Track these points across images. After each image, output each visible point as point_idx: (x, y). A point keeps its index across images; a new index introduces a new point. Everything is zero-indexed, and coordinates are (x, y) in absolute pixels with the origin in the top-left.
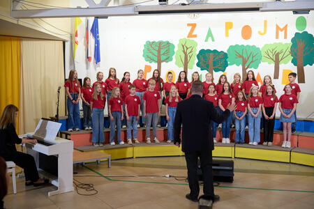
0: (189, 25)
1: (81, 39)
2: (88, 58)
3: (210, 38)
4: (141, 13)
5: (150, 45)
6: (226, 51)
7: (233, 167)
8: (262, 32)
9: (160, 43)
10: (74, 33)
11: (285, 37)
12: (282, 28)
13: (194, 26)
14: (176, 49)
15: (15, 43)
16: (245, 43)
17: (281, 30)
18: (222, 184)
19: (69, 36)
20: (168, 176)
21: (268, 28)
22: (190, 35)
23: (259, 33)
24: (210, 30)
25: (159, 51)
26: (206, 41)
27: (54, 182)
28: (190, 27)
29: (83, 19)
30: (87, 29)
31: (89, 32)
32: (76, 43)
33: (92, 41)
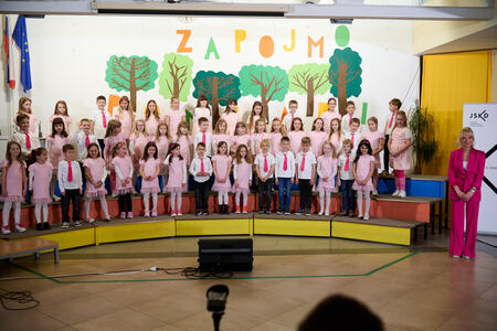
0: (179, 32)
2: (9, 81)
3: (212, 54)
4: (101, 11)
5: (117, 63)
6: (237, 75)
7: (251, 248)
8: (289, 47)
9: (134, 59)
11: (321, 56)
12: (316, 41)
13: (187, 34)
14: (160, 70)
16: (265, 62)
17: (316, 45)
18: (236, 275)
20: (154, 268)
21: (296, 41)
22: (182, 48)
23: (285, 47)
24: (212, 42)
25: (132, 73)
26: (207, 58)
28: (182, 35)
30: (6, 32)
31: (10, 38)
33: (15, 53)
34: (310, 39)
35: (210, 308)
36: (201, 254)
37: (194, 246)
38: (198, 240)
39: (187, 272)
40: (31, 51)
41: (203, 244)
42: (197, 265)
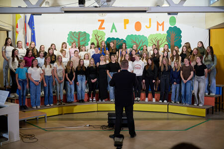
0: (99, 21)
2: (26, 43)
3: (114, 30)
4: (66, 12)
5: (72, 34)
6: (125, 39)
8: (148, 26)
9: (80, 33)
10: (15, 25)
11: (163, 30)
12: (160, 23)
13: (103, 21)
14: (90, 38)
16: (137, 33)
17: (160, 25)
18: (125, 129)
19: (11, 27)
20: (88, 125)
21: (152, 23)
22: (100, 28)
23: (146, 26)
24: (113, 25)
25: (79, 39)
26: (111, 32)
27: (4, 135)
28: (101, 22)
29: (22, 15)
30: (25, 22)
31: (27, 24)
32: (17, 32)
33: (29, 31)
34: (158, 24)
35: (115, 145)
36: (109, 119)
37: (106, 116)
40: (36, 30)
41: (110, 115)
42: (107, 124)
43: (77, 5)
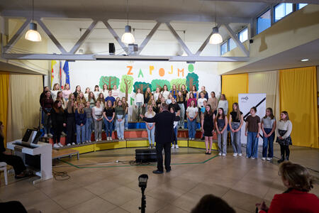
0: (128, 67)
1: (56, 74)
3: (141, 76)
4: (97, 59)
5: (103, 79)
6: (150, 83)
9: (110, 77)
10: (51, 70)
11: (183, 76)
12: (181, 70)
13: (131, 68)
14: (120, 82)
15: (4, 76)
16: (160, 78)
17: (181, 72)
19: (47, 72)
20: (118, 161)
21: (173, 70)
22: (129, 73)
23: (169, 72)
24: (140, 71)
25: (110, 83)
26: (139, 77)
27: (38, 174)
29: (58, 62)
30: (60, 68)
31: (62, 69)
32: (53, 76)
33: (64, 75)
34: (179, 70)
35: (140, 186)
36: (136, 155)
37: (133, 152)
38: (135, 149)
39: (130, 162)
40: (70, 74)
41: (137, 151)
42: (135, 160)
43: (108, 53)
